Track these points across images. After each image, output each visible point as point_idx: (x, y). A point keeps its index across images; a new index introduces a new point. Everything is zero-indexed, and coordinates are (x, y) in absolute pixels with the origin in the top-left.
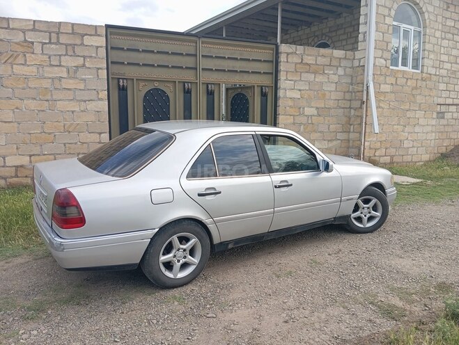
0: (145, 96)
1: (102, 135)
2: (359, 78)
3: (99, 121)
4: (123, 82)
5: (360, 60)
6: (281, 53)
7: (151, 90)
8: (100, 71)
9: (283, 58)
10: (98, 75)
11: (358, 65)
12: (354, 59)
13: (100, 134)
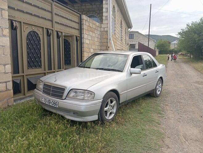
0: (28, 36)
1: (7, 66)
2: (104, 36)
3: (4, 54)
4: (16, 24)
5: (104, 28)
6: (83, 19)
7: (31, 31)
8: (3, 11)
9: (84, 22)
10: (2, 15)
11: (103, 30)
12: (101, 27)
13: (5, 65)
